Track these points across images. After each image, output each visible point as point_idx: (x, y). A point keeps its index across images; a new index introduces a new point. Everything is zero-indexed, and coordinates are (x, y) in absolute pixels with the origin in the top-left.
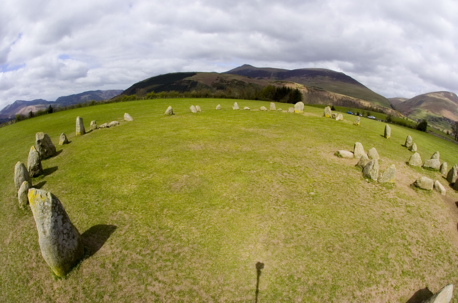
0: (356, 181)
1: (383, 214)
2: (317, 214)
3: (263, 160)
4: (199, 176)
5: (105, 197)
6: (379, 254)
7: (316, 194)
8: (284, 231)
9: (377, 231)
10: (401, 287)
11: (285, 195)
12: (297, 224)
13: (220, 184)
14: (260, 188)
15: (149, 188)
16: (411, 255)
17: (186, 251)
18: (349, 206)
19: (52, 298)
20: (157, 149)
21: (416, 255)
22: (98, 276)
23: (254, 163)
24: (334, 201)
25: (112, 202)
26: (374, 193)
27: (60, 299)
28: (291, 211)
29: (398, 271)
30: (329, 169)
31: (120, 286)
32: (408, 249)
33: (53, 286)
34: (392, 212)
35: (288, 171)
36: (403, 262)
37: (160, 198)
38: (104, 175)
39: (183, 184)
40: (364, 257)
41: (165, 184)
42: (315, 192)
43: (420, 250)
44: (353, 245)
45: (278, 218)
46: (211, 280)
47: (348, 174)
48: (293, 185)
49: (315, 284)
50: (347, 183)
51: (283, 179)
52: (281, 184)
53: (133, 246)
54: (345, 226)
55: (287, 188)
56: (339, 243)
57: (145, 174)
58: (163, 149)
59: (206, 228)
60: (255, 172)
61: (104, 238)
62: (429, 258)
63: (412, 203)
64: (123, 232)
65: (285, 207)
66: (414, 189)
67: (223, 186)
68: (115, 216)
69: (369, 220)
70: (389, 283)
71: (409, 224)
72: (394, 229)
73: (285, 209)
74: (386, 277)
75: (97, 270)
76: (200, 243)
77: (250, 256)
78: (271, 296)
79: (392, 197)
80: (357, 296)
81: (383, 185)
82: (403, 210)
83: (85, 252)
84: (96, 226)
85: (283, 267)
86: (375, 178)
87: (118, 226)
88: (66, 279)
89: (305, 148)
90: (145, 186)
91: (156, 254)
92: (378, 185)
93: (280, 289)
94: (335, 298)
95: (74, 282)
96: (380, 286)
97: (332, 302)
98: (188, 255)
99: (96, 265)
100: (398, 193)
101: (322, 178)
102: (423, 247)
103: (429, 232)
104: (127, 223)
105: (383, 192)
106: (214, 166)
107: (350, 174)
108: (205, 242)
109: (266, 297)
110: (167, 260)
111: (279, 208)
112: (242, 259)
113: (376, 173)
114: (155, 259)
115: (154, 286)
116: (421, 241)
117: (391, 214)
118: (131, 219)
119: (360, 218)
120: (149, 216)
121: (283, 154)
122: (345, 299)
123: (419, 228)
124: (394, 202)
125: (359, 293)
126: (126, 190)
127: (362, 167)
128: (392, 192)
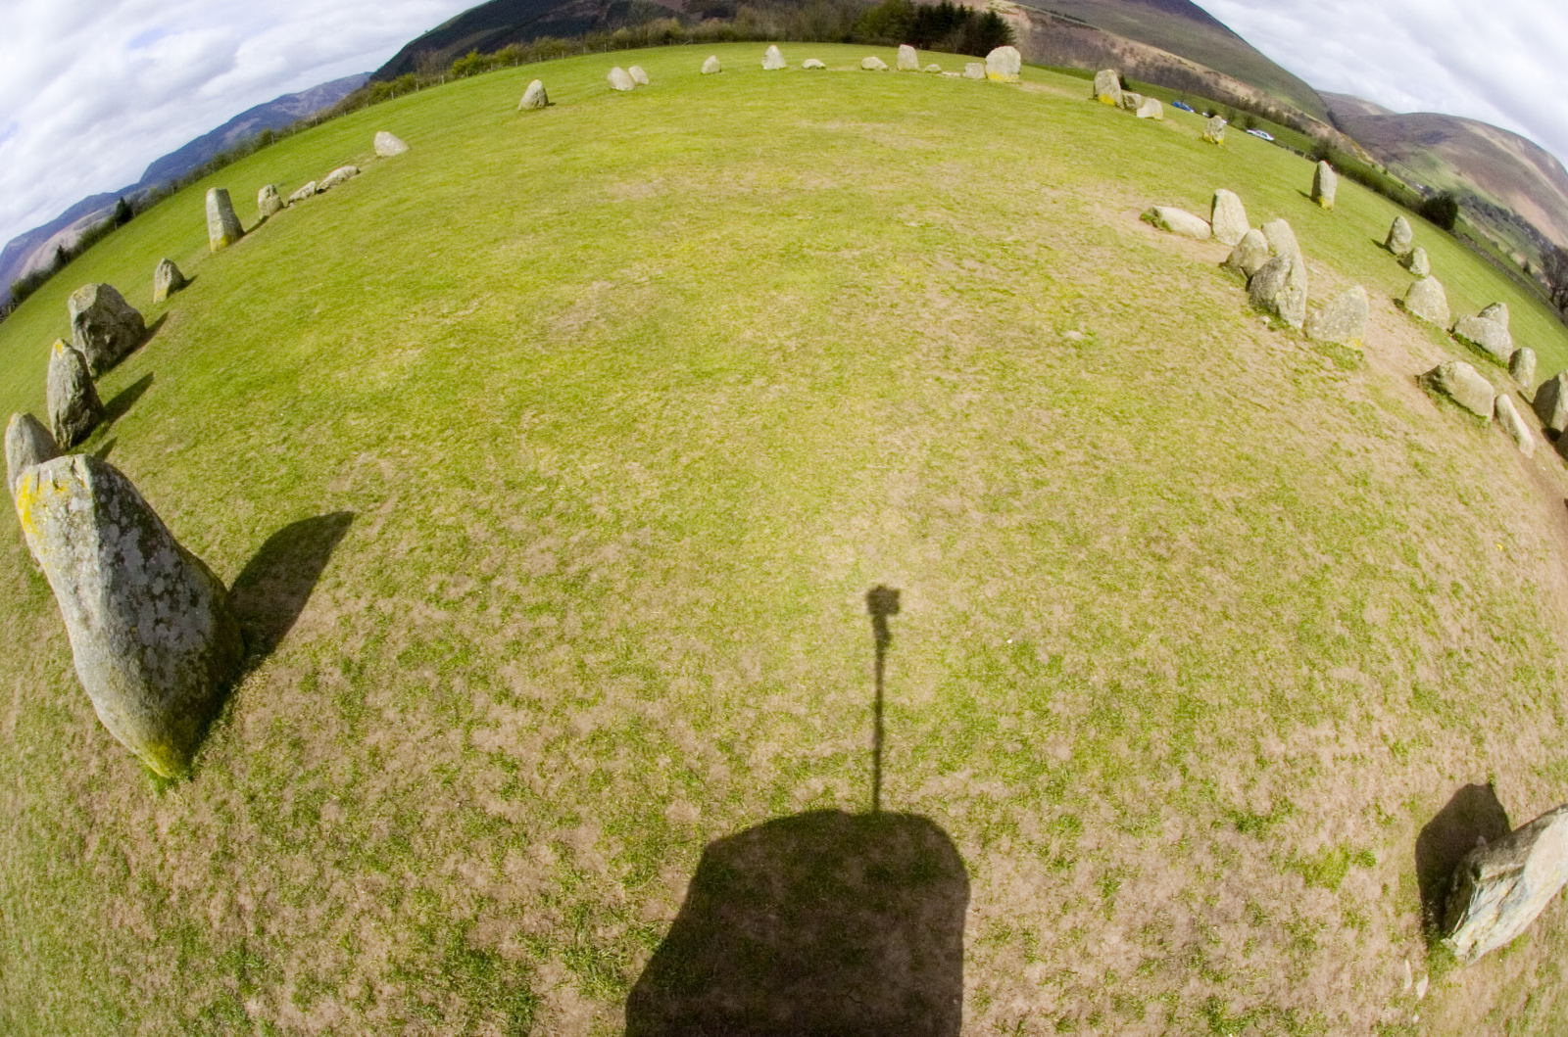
0: (1228, 315)
1: (1332, 452)
3: (884, 217)
5: (312, 417)
6: (1333, 598)
7: (1090, 338)
8: (983, 464)
9: (1320, 507)
10: (1411, 750)
11: (973, 331)
13: (727, 299)
14: (877, 308)
15: (465, 349)
16: (1438, 631)
17: (611, 561)
18: (1212, 396)
19: (160, 878)
20: (495, 216)
21: (1454, 638)
22: (296, 730)
23: (850, 227)
25: (338, 428)
26: (1296, 370)
27: (182, 869)
29: (1400, 684)
30: (1128, 261)
31: (375, 752)
32: (1426, 605)
33: (156, 827)
34: (1362, 449)
35: (979, 256)
36: (1414, 651)
37: (506, 375)
39: (590, 314)
40: (1283, 598)
42: (1084, 329)
43: (1464, 622)
44: (1240, 544)
45: (956, 414)
46: (714, 673)
47: (1195, 287)
48: (1001, 301)
49: (1116, 688)
50: (1198, 317)
51: (960, 278)
52: (957, 294)
53: (411, 574)
55: (980, 310)
57: (453, 302)
59: (684, 460)
60: (857, 253)
61: (311, 568)
62: (1493, 664)
63: (1426, 441)
64: (377, 529)
65: (979, 377)
66: (1429, 395)
67: (741, 305)
68: (348, 474)
69: (1287, 462)
70: (1375, 726)
71: (1424, 514)
72: (1374, 516)
73: (980, 382)
74: (1364, 698)
75: (291, 705)
76: (661, 523)
77: (857, 564)
78: (952, 732)
79: (1358, 399)
80: (1271, 756)
81: (1325, 349)
82: (1399, 456)
83: (246, 646)
84: (281, 531)
85: (988, 606)
86: (1297, 319)
87: (357, 510)
88: (191, 779)
89: (1033, 185)
90: (452, 345)
91: (499, 589)
92: (1306, 346)
93: (985, 701)
94: (1192, 755)
95: (219, 784)
96: (1345, 726)
97: (1184, 770)
98: (618, 576)
99: (289, 686)
100: (1377, 390)
101: (1106, 286)
102: (1475, 615)
103: (1488, 567)
104: (390, 489)
105: (1323, 373)
106: (703, 242)
107: (1205, 289)
108: (681, 516)
109: (934, 735)
110: (538, 609)
111: (955, 377)
112: (830, 576)
113: (1298, 303)
114: (495, 610)
115: (498, 724)
116: (1467, 588)
117: (1358, 458)
118: (402, 474)
119: (1256, 448)
120: (469, 446)
121: (954, 199)
122: (1230, 763)
123: (1458, 539)
124: (1368, 420)
125: (1277, 745)
126: (384, 374)
127: (1246, 274)
128: (1355, 381)
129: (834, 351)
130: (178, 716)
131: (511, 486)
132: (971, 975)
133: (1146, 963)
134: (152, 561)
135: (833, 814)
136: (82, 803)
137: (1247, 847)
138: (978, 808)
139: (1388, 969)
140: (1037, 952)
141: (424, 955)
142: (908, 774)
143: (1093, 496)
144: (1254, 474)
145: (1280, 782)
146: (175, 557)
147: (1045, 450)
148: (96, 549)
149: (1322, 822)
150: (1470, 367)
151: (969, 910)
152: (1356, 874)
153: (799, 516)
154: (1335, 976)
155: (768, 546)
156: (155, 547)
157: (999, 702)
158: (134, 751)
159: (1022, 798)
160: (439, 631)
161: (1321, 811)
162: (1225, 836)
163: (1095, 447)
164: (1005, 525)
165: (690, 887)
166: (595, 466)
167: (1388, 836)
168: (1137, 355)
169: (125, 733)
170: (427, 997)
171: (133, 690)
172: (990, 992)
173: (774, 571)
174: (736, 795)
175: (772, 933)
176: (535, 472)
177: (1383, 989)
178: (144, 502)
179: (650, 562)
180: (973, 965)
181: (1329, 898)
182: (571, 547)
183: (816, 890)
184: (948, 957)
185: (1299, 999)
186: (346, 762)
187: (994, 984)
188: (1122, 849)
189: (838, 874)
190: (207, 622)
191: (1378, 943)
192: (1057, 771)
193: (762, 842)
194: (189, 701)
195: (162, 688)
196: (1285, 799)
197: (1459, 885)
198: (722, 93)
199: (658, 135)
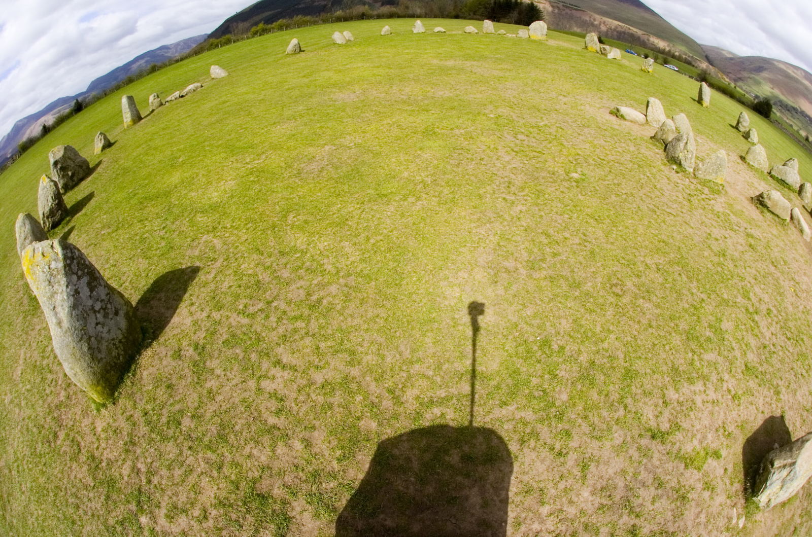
0: (655, 165)
1: (707, 238)
3: (477, 112)
4: (355, 144)
5: (178, 216)
6: (706, 317)
7: (583, 177)
9: (700, 268)
10: (743, 398)
11: (523, 174)
12: (551, 232)
14: (473, 160)
15: (258, 180)
16: (759, 334)
17: (334, 294)
19: (97, 454)
20: (274, 110)
21: (768, 338)
23: (459, 117)
24: (617, 195)
25: (192, 221)
26: (689, 194)
27: (108, 450)
28: (537, 205)
29: (738, 363)
30: (603, 136)
31: (210, 391)
32: (753, 321)
33: (95, 428)
34: (723, 237)
35: (526, 133)
36: (746, 345)
37: (280, 195)
39: (323, 163)
41: (291, 167)
42: (580, 172)
43: (773, 329)
46: (386, 353)
47: (638, 149)
48: (537, 157)
49: (592, 364)
50: (639, 166)
51: (516, 145)
52: (515, 153)
55: (526, 162)
56: (633, 280)
57: (252, 156)
58: (285, 109)
59: (372, 241)
60: (463, 131)
61: (178, 295)
62: (787, 352)
63: (756, 232)
64: (212, 275)
65: (525, 198)
66: (757, 208)
67: (402, 159)
68: (197, 247)
69: (684, 243)
70: (725, 385)
71: (754, 271)
72: (728, 273)
73: (526, 200)
74: (720, 370)
75: (166, 366)
76: (360, 274)
77: (461, 297)
78: (507, 385)
79: (721, 210)
80: (670, 400)
81: (704, 183)
82: (741, 241)
83: (144, 336)
84: (162, 276)
85: (528, 319)
86: (690, 167)
87: (202, 266)
88: (114, 404)
89: (554, 95)
90: (252, 179)
91: (275, 307)
92: (694, 181)
93: (525, 369)
94: (630, 399)
95: (128, 406)
96: (709, 385)
97: (626, 407)
98: (337, 302)
99: (166, 356)
100: (731, 205)
101: (592, 149)
102: (778, 326)
103: (786, 300)
104: (219, 255)
105: (704, 196)
106: (383, 125)
107: (643, 151)
108: (370, 270)
109: (498, 387)
110: (296, 318)
111: (513, 198)
112: (447, 303)
113: (691, 159)
114: (273, 319)
115: (274, 378)
116: (775, 312)
117: (720, 242)
118: (225, 247)
119: (668, 236)
120: (260, 232)
121: (513, 102)
122: (649, 403)
123: (771, 285)
124: (726, 221)
125: (674, 394)
126: (216, 194)
127: (664, 143)
128: (720, 200)
129: (450, 184)
130: (107, 372)
131: (282, 254)
132: (512, 511)
133: (601, 507)
134: (94, 292)
135: (444, 427)
136: (56, 415)
137: (656, 447)
138: (519, 425)
139: (725, 513)
140: (546, 500)
141: (233, 496)
142: (484, 407)
143: (584, 262)
144: (667, 250)
145: (675, 414)
146: (107, 291)
147: (559, 237)
148: (65, 288)
149: (696, 435)
150: (779, 193)
151: (513, 478)
152: (711, 462)
153: (431, 271)
154: (698, 515)
155: (415, 287)
156: (96, 286)
157: (532, 370)
158: (84, 389)
159: (541, 421)
160: (244, 329)
161: (695, 429)
162: (645, 442)
163: (585, 235)
164: (538, 276)
165: (371, 463)
166: (326, 244)
167: (728, 442)
168: (608, 187)
169: (79, 381)
170: (234, 517)
171: (84, 359)
172: (521, 520)
173: (418, 300)
174: (396, 417)
175: (412, 487)
176: (294, 247)
177: (721, 523)
178: (90, 263)
179: (354, 294)
180: (513, 506)
181: (697, 475)
182: (313, 286)
183: (435, 466)
184: (501, 501)
185: (679, 527)
186: (195, 396)
187: (523, 516)
188: (592, 448)
189: (447, 458)
190: (123, 324)
191: (721, 499)
192: (559, 406)
193: (408, 441)
194: (113, 364)
195: (99, 358)
196: (677, 424)
197: (763, 470)
198: (392, 46)
199: (360, 68)
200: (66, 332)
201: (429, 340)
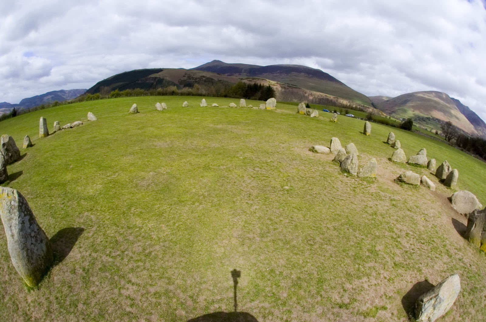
0: (334, 175)
1: (365, 208)
2: (293, 207)
3: (233, 156)
4: (167, 172)
5: (71, 199)
6: (365, 246)
7: (291, 188)
8: (259, 225)
9: (361, 224)
10: (395, 279)
11: (257, 189)
12: (273, 218)
13: (188, 180)
14: (230, 183)
15: (114, 187)
16: (402, 247)
18: (327, 199)
19: (28, 313)
21: (408, 247)
22: (69, 283)
23: (223, 159)
24: (310, 195)
25: (79, 203)
26: (354, 187)
28: (265, 205)
29: (389, 264)
30: (304, 164)
31: (93, 292)
32: (397, 241)
33: (27, 300)
34: (375, 205)
35: (260, 166)
36: (393, 254)
37: (126, 197)
38: (68, 176)
39: (149, 182)
40: (349, 249)
41: (132, 182)
42: (289, 186)
43: (411, 242)
44: (335, 238)
45: (252, 212)
46: (187, 279)
47: (324, 169)
48: (266, 179)
49: (299, 278)
50: (324, 177)
51: (254, 174)
52: (253, 178)
53: (102, 248)
54: (325, 219)
55: (260, 183)
56: (320, 236)
57: (111, 173)
59: (177, 225)
60: (225, 167)
61: (72, 241)
63: (397, 197)
64: (91, 234)
65: (259, 202)
66: (398, 184)
67: (192, 182)
68: (82, 217)
69: (351, 213)
70: (382, 276)
71: (395, 217)
72: (378, 222)
74: (377, 269)
75: (67, 277)
76: (171, 241)
77: (225, 252)
78: (253, 292)
79: (374, 191)
80: (348, 289)
81: (364, 179)
82: (388, 204)
83: (55, 258)
84: (63, 229)
85: (261, 261)
86: (355, 172)
87: (85, 228)
88: (38, 289)
89: (277, 143)
90: (111, 186)
91: (127, 255)
92: (358, 180)
93: (262, 284)
94: (323, 292)
95: (47, 293)
96: (371, 278)
97: (321, 296)
98: (159, 254)
99: (67, 272)
100: (380, 187)
101: (297, 172)
102: (415, 239)
103: (419, 226)
104: (94, 224)
105: (363, 186)
106: (181, 163)
107: (327, 169)
108: (176, 239)
109: (248, 293)
111: (252, 202)
112: (217, 255)
113: (355, 168)
114: (126, 260)
115: (128, 289)
116: (412, 233)
117: (374, 208)
118: (98, 220)
119: (341, 211)
120: (116, 215)
121: (254, 149)
122: (335, 292)
123: (408, 221)
124: (377, 196)
125: (349, 286)
126: (91, 190)
127: (340, 162)
128: (373, 186)
129: (218, 196)
130: (36, 271)
131: (129, 228)
134: (32, 226)
137: (343, 311)
138: (262, 310)
142: (242, 302)
144: (340, 219)
145: (352, 294)
146: (37, 228)
147: (277, 220)
148: (17, 218)
149: (367, 302)
152: (381, 312)
153: (208, 240)
155: (200, 248)
156: (33, 223)
157: (266, 284)
159: (274, 307)
160: (110, 263)
161: (366, 299)
162: (336, 310)
163: (292, 218)
164: (266, 240)
166: (152, 225)
167: (391, 301)
168: (305, 191)
169: (21, 271)
171: (24, 260)
173: (202, 254)
174: (195, 309)
176: (135, 225)
179: (168, 251)
181: (373, 319)
182: (146, 245)
188: (305, 317)
190: (44, 248)
192: (283, 299)
194: (39, 268)
195: (32, 262)
196: (354, 298)
197: (417, 306)
198: (188, 114)
199: (169, 127)
200: (16, 242)
201: (209, 273)
